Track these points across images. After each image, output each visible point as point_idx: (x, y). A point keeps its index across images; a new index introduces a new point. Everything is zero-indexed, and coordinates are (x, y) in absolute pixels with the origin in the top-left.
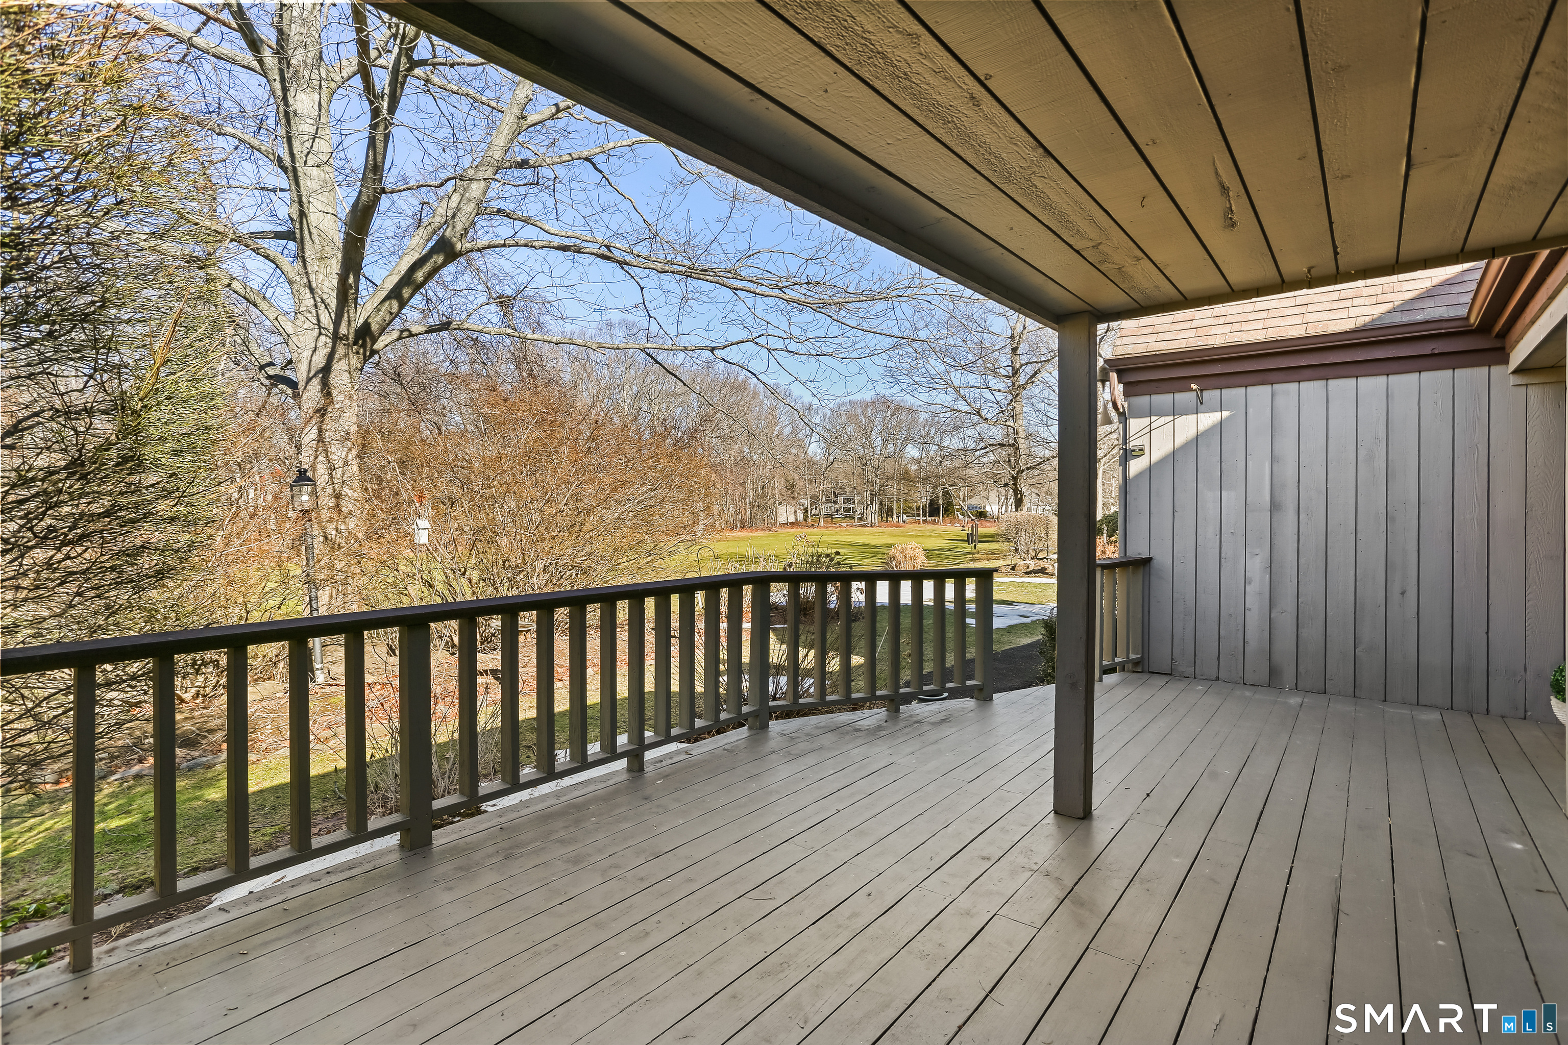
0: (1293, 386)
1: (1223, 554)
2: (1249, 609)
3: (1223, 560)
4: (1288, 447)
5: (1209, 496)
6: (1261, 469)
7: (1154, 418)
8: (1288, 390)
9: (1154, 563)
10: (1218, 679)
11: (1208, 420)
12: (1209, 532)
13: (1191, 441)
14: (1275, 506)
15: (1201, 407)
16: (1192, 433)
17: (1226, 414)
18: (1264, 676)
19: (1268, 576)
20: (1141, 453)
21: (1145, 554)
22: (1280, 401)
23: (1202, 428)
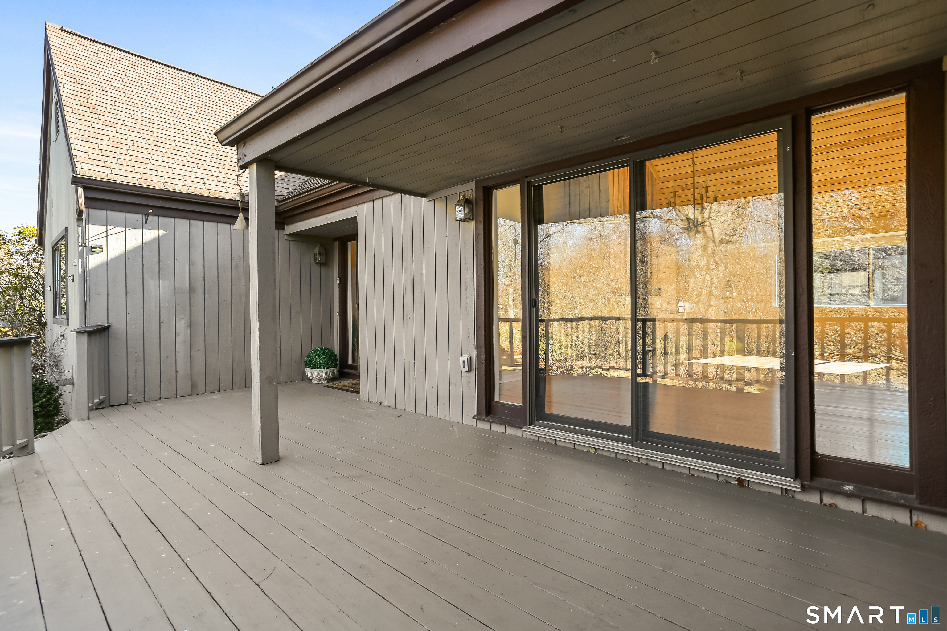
0: (200, 223)
1: (161, 320)
2: (179, 352)
3: (161, 324)
4: (198, 256)
5: (151, 284)
6: (183, 269)
7: (109, 227)
8: (198, 225)
9: (112, 329)
10: (160, 398)
11: (150, 234)
12: (152, 306)
13: (139, 247)
14: (192, 290)
15: (145, 226)
16: (139, 242)
17: (162, 232)
18: (188, 389)
19: (189, 331)
20: (100, 250)
21: (105, 323)
22: (193, 230)
23: (146, 239)
